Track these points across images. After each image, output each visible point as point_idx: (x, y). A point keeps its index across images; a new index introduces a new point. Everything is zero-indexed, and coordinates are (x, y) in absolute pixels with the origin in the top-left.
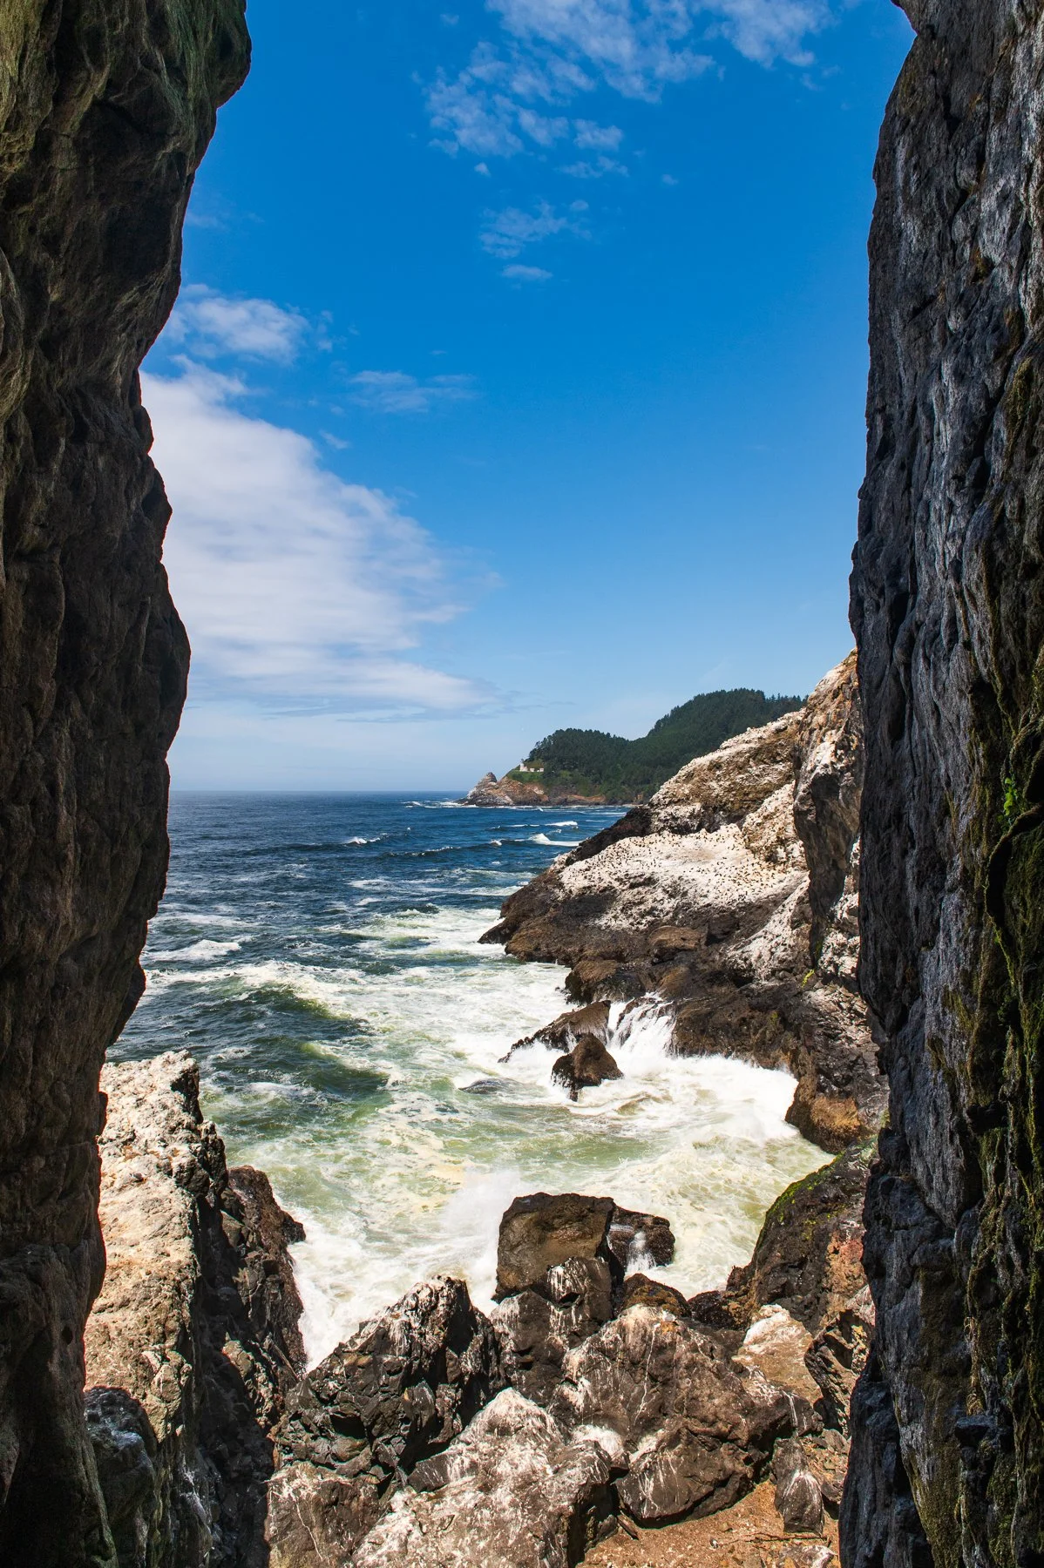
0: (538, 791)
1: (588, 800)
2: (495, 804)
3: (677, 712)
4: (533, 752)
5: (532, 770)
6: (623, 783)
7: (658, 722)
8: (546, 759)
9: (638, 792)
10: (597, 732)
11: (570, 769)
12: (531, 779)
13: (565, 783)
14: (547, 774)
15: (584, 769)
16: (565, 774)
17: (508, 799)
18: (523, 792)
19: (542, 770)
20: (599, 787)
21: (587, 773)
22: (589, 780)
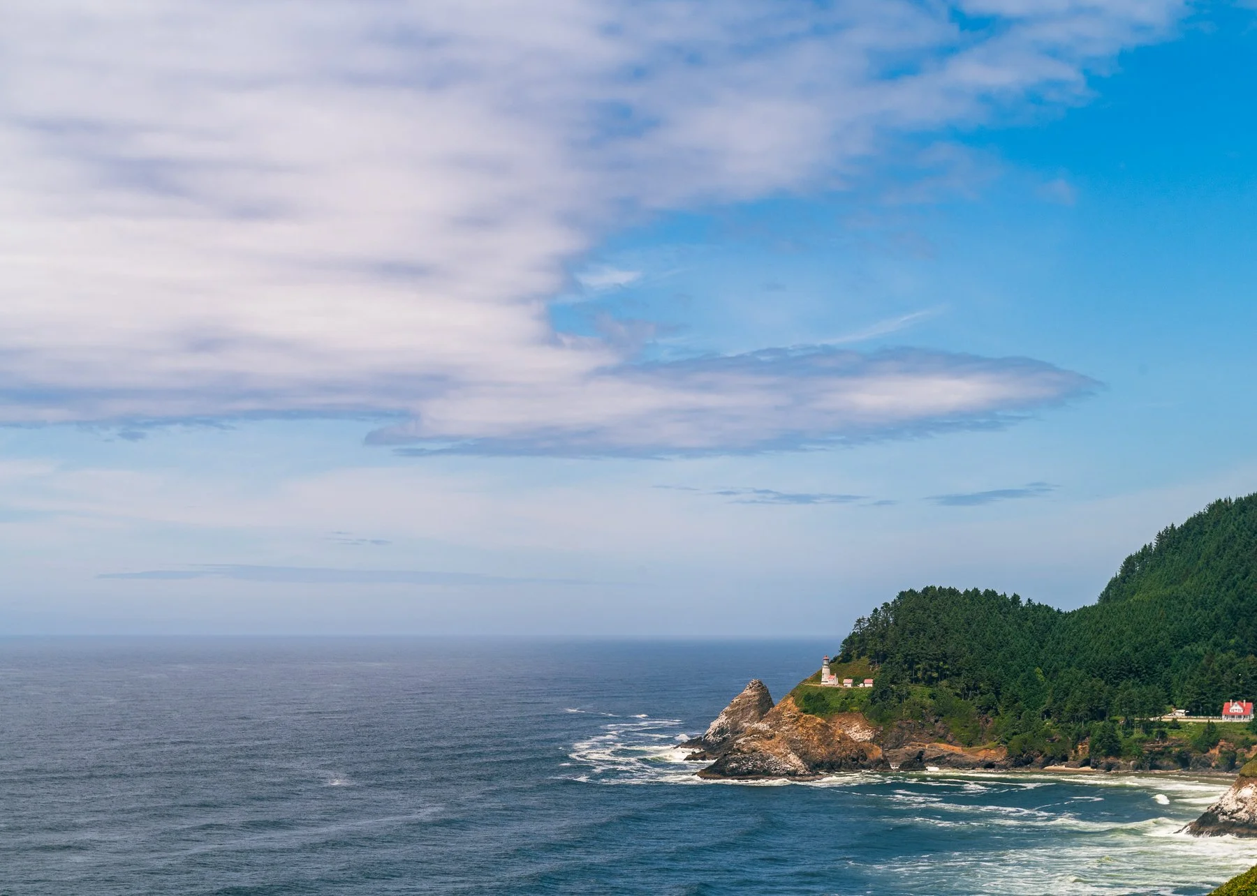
0: (859, 733)
1: (970, 757)
2: (767, 774)
3: (1172, 540)
4: (849, 642)
5: (848, 683)
6: (1048, 714)
7: (1129, 562)
8: (880, 657)
9: (1079, 738)
10: (991, 594)
11: (930, 681)
12: (846, 705)
13: (919, 713)
14: (880, 693)
15: (961, 683)
16: (920, 693)
17: (794, 761)
18: (826, 740)
19: (869, 684)
20: (993, 722)
21: (971, 690)
22: (972, 705)
